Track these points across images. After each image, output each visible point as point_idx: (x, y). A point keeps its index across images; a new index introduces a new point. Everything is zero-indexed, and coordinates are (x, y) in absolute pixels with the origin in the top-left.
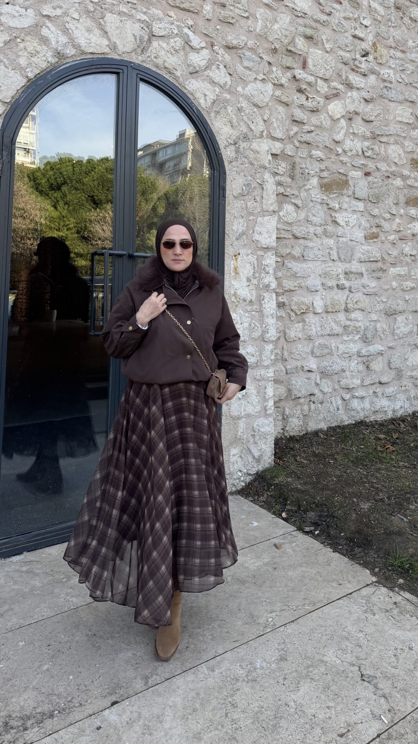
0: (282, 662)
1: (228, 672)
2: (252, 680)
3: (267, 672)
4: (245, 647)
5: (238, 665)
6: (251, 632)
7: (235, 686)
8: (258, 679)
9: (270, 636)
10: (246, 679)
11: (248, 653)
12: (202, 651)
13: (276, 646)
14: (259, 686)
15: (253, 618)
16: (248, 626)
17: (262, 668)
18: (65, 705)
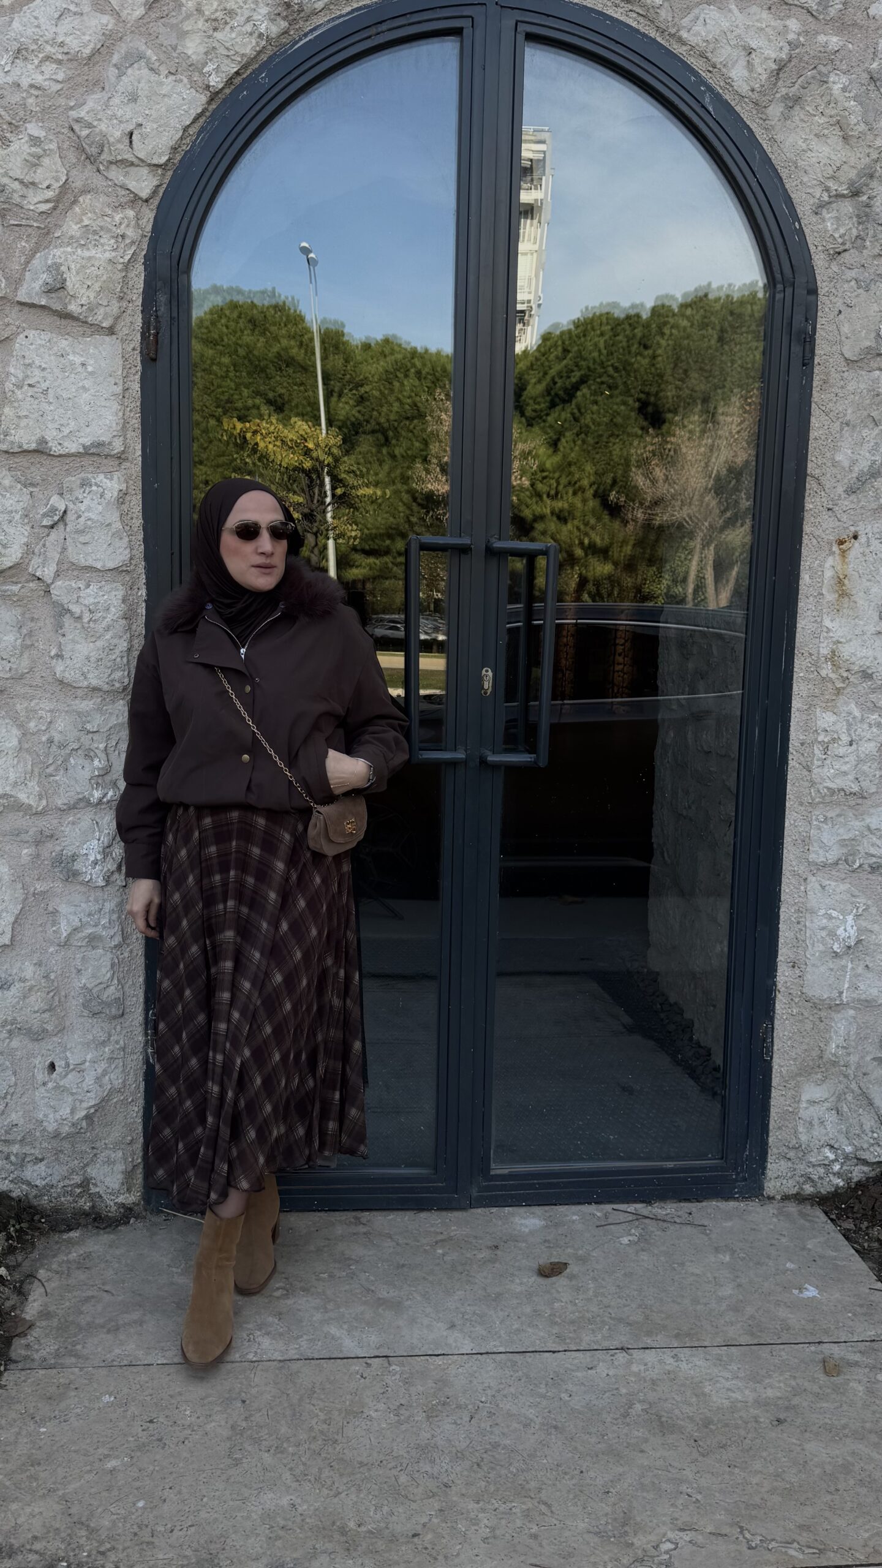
15: (624, 1525)
18: (89, 1556)
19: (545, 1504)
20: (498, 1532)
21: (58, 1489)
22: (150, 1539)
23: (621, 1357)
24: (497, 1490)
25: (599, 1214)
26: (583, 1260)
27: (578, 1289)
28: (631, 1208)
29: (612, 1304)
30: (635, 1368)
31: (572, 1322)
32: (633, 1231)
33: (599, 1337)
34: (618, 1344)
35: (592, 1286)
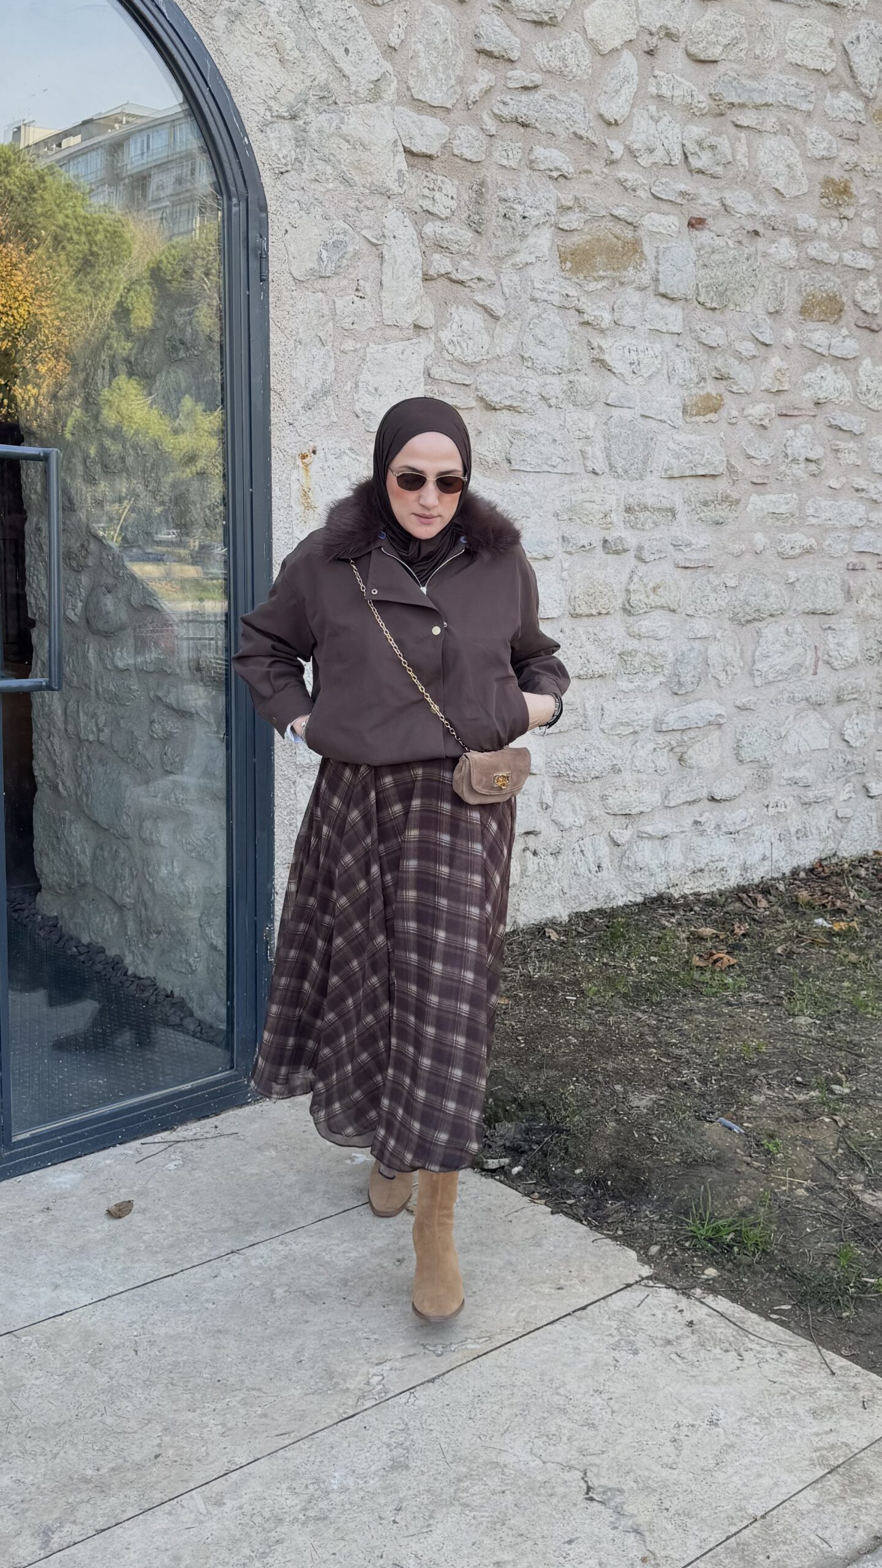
0: (396, 1474)
1: (258, 1505)
2: (317, 1519)
3: (356, 1498)
4: (304, 1445)
5: (284, 1486)
6: (324, 1411)
7: (273, 1534)
8: (332, 1516)
9: (370, 1417)
10: (301, 1516)
11: (312, 1459)
12: (194, 1462)
13: (385, 1438)
14: (331, 1531)
15: (331, 1378)
16: (317, 1397)
17: (344, 1490)
19: (254, 1389)
20: (230, 1425)
23: (234, 1258)
24: (204, 1395)
25: (130, 1152)
26: (143, 1193)
27: (157, 1219)
28: (158, 1137)
29: (198, 1220)
30: (253, 1263)
31: (171, 1246)
32: (173, 1157)
33: (205, 1250)
34: (223, 1251)
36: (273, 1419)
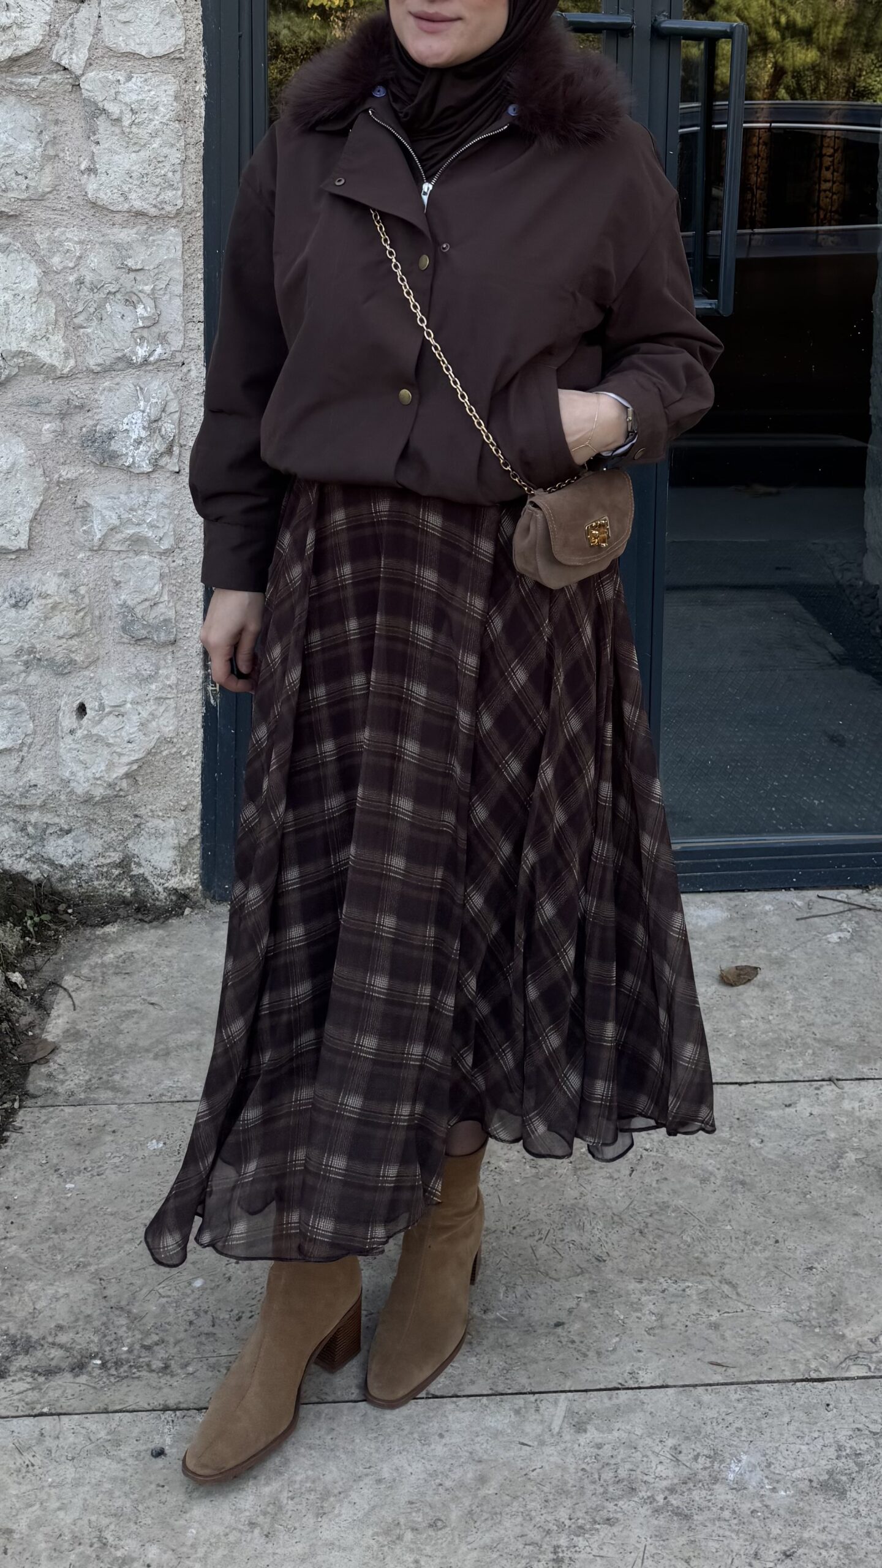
0: (820, 1498)
1: (622, 1453)
2: (677, 1513)
3: (745, 1507)
4: (734, 1393)
5: (670, 1442)
6: (791, 1356)
7: (610, 1506)
8: (698, 1518)
9: (844, 1393)
10: (660, 1498)
11: (730, 1419)
12: (591, 1354)
13: (842, 1436)
14: (683, 1540)
15: (833, 1310)
16: (796, 1330)
17: (739, 1487)
18: (130, 1351)
19: (729, 1283)
20: (667, 1321)
21: (90, 1264)
22: (211, 1329)
23: (829, 1090)
24: (667, 1265)
25: (799, 903)
26: (779, 963)
27: (772, 1002)
28: (843, 894)
29: (818, 1020)
30: (847, 1105)
31: (765, 1045)
32: (844, 925)
33: (800, 1064)
34: (822, 1073)
35: (791, 997)
36: (723, 1338)
